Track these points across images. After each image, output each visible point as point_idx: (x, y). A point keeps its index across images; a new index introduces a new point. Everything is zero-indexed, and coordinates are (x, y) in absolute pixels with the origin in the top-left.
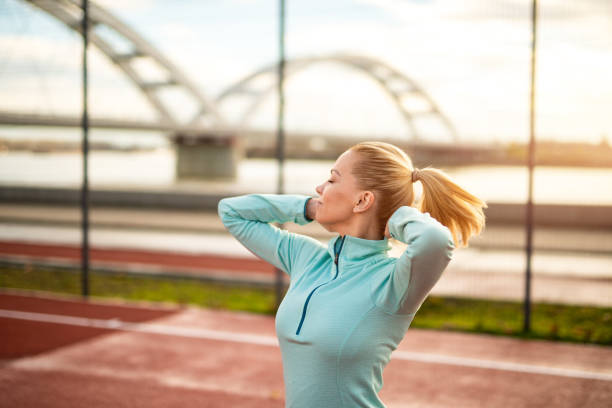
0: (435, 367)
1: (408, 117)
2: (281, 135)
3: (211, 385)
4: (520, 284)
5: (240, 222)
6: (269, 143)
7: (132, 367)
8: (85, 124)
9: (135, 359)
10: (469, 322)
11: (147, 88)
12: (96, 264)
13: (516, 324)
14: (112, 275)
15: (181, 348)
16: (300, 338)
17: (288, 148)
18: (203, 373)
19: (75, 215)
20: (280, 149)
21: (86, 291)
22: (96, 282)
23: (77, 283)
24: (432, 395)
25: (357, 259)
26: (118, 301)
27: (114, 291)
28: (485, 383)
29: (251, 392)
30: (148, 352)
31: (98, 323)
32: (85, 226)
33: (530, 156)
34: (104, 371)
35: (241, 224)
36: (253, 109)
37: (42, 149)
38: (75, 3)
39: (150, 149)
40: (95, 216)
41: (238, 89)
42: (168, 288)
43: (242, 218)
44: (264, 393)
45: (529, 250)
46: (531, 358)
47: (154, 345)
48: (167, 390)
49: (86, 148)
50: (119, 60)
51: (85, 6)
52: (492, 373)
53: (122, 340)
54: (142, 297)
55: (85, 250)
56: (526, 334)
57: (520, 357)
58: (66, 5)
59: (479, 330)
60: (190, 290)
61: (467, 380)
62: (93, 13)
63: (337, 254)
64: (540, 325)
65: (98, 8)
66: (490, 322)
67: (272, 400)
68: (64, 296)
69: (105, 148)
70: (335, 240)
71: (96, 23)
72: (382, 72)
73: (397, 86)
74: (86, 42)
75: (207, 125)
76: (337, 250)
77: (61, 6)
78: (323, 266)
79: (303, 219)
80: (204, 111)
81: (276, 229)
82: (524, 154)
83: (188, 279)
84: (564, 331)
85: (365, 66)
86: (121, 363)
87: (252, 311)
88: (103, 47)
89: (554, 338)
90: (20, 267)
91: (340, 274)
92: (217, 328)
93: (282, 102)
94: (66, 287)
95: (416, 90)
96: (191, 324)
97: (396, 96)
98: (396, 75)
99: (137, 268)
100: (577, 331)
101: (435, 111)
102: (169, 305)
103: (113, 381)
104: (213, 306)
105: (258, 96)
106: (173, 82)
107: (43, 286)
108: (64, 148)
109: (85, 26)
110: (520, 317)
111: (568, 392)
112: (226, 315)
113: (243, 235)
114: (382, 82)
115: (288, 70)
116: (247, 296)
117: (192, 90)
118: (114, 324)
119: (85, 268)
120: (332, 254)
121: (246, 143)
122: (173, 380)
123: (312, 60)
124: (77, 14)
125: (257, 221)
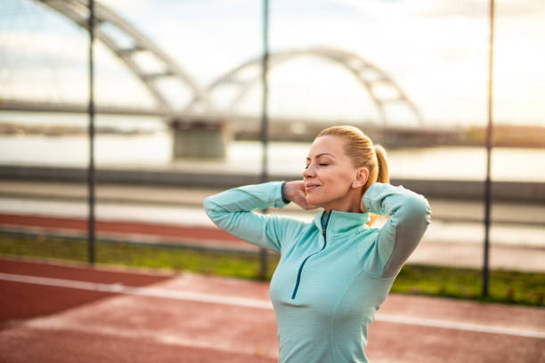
0: (403, 328)
1: (379, 103)
2: (265, 120)
3: (202, 343)
4: (479, 252)
5: (226, 215)
6: (254, 127)
7: (132, 326)
8: (91, 110)
9: (136, 319)
10: (432, 287)
11: (146, 79)
12: (101, 235)
13: (476, 289)
14: (115, 244)
15: (176, 310)
16: (297, 301)
17: (272, 131)
18: (195, 332)
19: (82, 191)
20: (264, 133)
21: (92, 259)
22: (101, 251)
23: (84, 252)
24: (400, 352)
25: (342, 231)
26: (120, 268)
27: (116, 259)
28: (448, 342)
29: (238, 348)
30: (147, 313)
31: (103, 288)
32: (92, 201)
33: (489, 139)
34: (108, 330)
35: (228, 217)
36: (240, 98)
37: (54, 133)
38: (82, 3)
39: (150, 133)
40: (101, 192)
41: (227, 79)
42: (165, 256)
43: (228, 212)
44: (250, 350)
45: (487, 223)
46: (489, 320)
47: (153, 307)
48: (164, 347)
49: (92, 132)
50: (122, 54)
51: (91, 6)
52: (454, 333)
53: (124, 302)
54: (141, 264)
55: (91, 223)
56: (484, 298)
57: (479, 318)
58: (74, 5)
59: (442, 295)
60: (183, 258)
61: (432, 339)
62: (98, 12)
63: (325, 227)
64: (498, 290)
65: (103, 7)
66: (452, 288)
67: (257, 357)
68: (72, 263)
69: (109, 131)
70: (321, 214)
71: (101, 21)
72: (355, 64)
73: (369, 76)
74: (92, 37)
75: (200, 111)
76: (324, 224)
77: (71, 7)
78: (311, 237)
79: (282, 203)
80: (197, 99)
81: (260, 215)
82: (483, 137)
83: (183, 248)
84: (518, 295)
85: (340, 58)
86: (123, 323)
87: (240, 277)
88: (108, 42)
89: (510, 301)
90: (34, 237)
91: (328, 244)
92: (208, 291)
93: (266, 90)
94: (74, 255)
95: (386, 79)
96: (185, 288)
97: (368, 85)
98: (368, 66)
99: (137, 238)
100: (531, 296)
101: (403, 98)
102: (166, 271)
103: (116, 339)
104: (205, 272)
105: (245, 85)
106: (170, 74)
107: (54, 254)
108: (73, 132)
109: (91, 24)
110: (480, 283)
111: (523, 350)
112: (216, 280)
113: (231, 226)
114: (356, 72)
115: (271, 63)
116: (235, 263)
117: (187, 80)
118: (117, 288)
119: (92, 239)
120: (319, 226)
121: (233, 127)
122: (169, 338)
123: (294, 53)
124: (84, 13)
125: (242, 211)
